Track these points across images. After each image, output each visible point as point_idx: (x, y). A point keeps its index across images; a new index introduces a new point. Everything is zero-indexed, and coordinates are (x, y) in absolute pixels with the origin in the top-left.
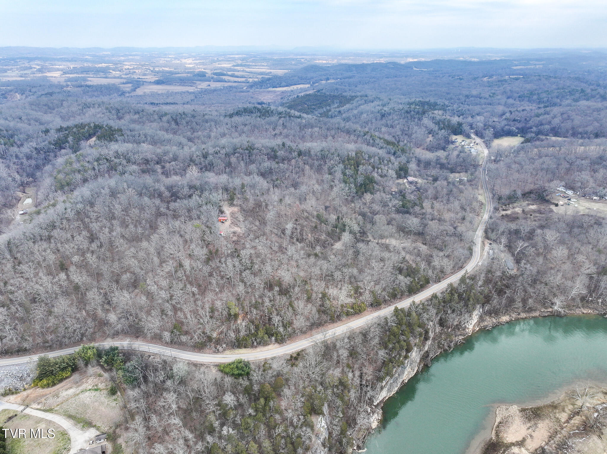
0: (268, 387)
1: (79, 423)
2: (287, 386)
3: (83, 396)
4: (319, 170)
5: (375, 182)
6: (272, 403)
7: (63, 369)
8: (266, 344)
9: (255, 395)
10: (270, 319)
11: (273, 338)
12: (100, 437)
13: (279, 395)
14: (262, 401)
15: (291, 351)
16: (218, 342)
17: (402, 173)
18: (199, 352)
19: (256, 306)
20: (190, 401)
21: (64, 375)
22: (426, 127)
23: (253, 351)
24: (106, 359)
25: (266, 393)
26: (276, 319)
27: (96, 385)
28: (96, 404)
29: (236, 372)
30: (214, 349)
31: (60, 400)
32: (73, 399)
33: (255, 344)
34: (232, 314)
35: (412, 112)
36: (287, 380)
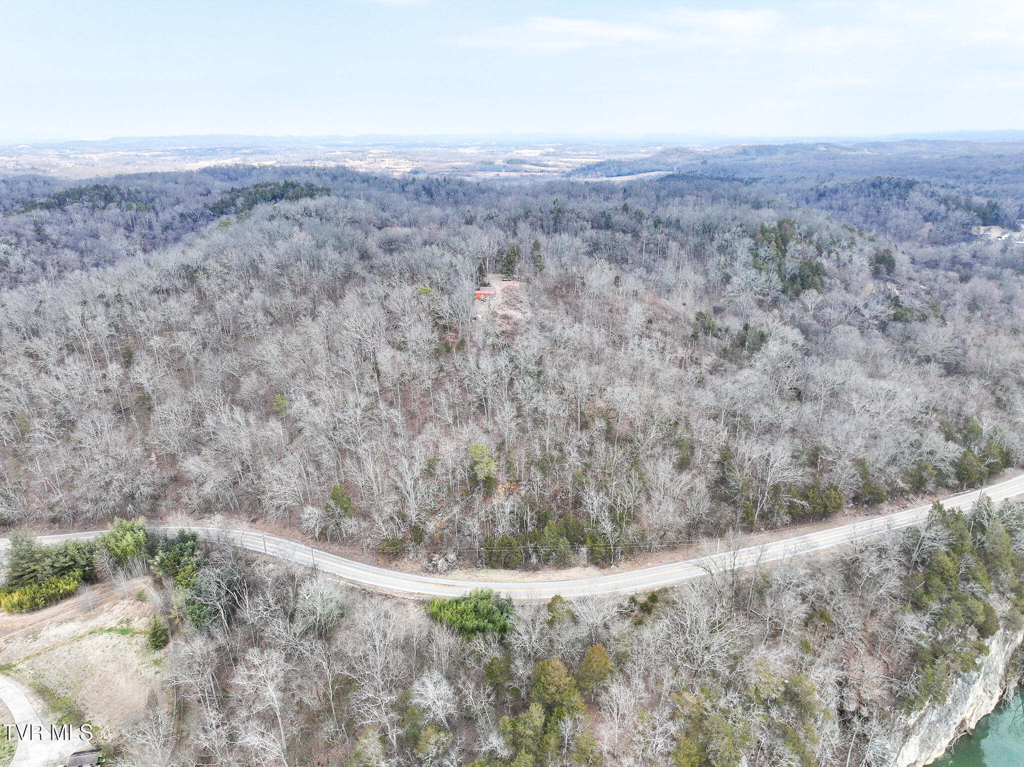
0: (559, 675)
1: (54, 709)
2: (620, 677)
3: (89, 642)
4: (698, 254)
5: (825, 275)
6: (570, 723)
7: (63, 571)
8: (562, 563)
9: (516, 692)
10: (578, 502)
11: (584, 549)
12: (82, 756)
13: (593, 704)
14: (536, 712)
15: (633, 588)
16: (436, 546)
17: (883, 268)
18: (387, 567)
19: (544, 466)
20: (326, 684)
21: (63, 585)
22: (919, 209)
23: (527, 579)
24: (162, 561)
25: (552, 689)
26: (594, 501)
27: (128, 621)
28: (111, 667)
29: (471, 623)
30: (425, 562)
31: (36, 645)
32: (66, 648)
33: (534, 560)
34: (481, 476)
35: (886, 185)
36: (621, 659)
